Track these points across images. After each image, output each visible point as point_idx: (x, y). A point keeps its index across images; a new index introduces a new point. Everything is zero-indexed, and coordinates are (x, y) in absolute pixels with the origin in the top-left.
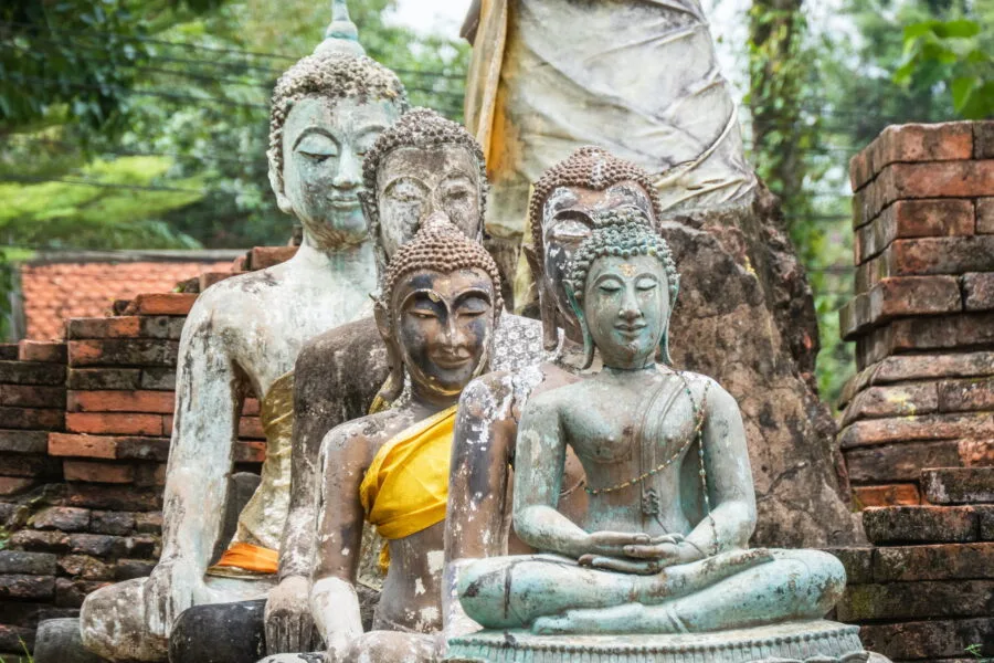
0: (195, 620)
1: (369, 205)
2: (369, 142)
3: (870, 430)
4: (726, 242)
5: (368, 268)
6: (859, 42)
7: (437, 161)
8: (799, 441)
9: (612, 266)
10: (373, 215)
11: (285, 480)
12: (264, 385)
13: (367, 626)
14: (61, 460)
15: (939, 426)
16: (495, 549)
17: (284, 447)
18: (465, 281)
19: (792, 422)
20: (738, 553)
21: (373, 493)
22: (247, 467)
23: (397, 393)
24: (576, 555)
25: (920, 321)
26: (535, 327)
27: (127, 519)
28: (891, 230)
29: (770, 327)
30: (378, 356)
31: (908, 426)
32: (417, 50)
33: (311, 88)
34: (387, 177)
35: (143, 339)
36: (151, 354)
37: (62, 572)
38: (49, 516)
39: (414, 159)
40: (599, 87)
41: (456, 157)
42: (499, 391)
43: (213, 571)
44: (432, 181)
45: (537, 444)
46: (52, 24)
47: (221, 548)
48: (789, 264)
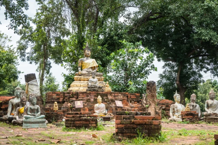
0: (9, 118)
1: (20, 95)
2: (20, 92)
3: (46, 108)
4: (39, 98)
5: (20, 99)
6: (45, 85)
7: (24, 93)
8: (42, 108)
9: (33, 100)
10: (20, 96)
11: (15, 110)
12: (13, 105)
13: (19, 118)
14: (2, 108)
15: (50, 108)
16: (26, 115)
17: (14, 108)
18: (25, 100)
19: (42, 107)
20: (40, 115)
21: (20, 111)
22: (12, 109)
23: (21, 106)
24: (31, 115)
25: (49, 102)
26: (29, 102)
27: (5, 112)
28: (48, 97)
29: (41, 102)
30: (20, 104)
31: (48, 107)
32: (22, 85)
33: (17, 89)
34: (21, 94)
35: (7, 102)
36: (7, 103)
37: (1, 114)
38: (1, 111)
39: (22, 93)
40: (32, 89)
41: (25, 93)
42: (27, 106)
43: (10, 115)
44: (23, 94)
45: (29, 109)
46: (1, 83)
47: (11, 114)
48: (42, 99)
